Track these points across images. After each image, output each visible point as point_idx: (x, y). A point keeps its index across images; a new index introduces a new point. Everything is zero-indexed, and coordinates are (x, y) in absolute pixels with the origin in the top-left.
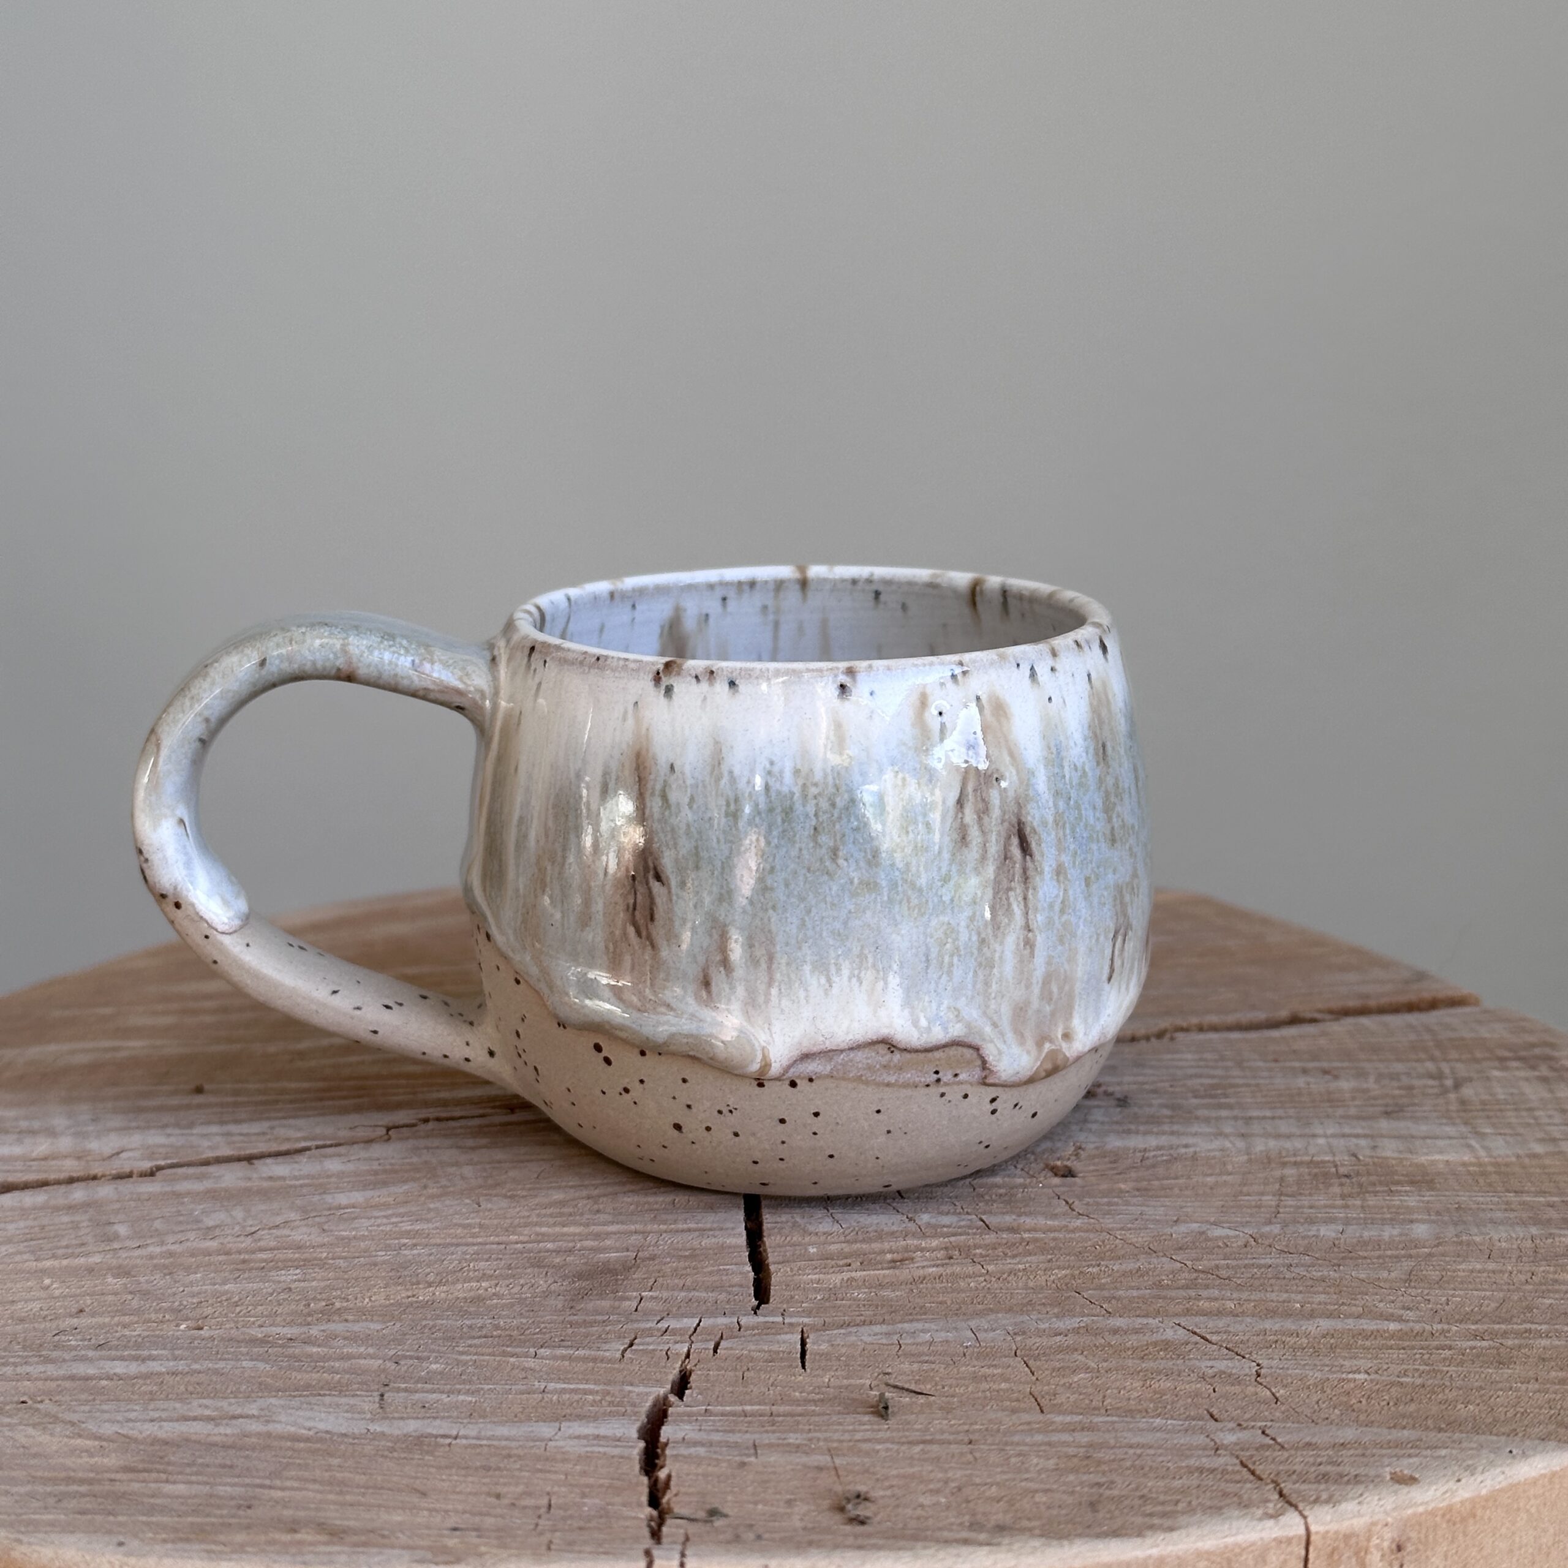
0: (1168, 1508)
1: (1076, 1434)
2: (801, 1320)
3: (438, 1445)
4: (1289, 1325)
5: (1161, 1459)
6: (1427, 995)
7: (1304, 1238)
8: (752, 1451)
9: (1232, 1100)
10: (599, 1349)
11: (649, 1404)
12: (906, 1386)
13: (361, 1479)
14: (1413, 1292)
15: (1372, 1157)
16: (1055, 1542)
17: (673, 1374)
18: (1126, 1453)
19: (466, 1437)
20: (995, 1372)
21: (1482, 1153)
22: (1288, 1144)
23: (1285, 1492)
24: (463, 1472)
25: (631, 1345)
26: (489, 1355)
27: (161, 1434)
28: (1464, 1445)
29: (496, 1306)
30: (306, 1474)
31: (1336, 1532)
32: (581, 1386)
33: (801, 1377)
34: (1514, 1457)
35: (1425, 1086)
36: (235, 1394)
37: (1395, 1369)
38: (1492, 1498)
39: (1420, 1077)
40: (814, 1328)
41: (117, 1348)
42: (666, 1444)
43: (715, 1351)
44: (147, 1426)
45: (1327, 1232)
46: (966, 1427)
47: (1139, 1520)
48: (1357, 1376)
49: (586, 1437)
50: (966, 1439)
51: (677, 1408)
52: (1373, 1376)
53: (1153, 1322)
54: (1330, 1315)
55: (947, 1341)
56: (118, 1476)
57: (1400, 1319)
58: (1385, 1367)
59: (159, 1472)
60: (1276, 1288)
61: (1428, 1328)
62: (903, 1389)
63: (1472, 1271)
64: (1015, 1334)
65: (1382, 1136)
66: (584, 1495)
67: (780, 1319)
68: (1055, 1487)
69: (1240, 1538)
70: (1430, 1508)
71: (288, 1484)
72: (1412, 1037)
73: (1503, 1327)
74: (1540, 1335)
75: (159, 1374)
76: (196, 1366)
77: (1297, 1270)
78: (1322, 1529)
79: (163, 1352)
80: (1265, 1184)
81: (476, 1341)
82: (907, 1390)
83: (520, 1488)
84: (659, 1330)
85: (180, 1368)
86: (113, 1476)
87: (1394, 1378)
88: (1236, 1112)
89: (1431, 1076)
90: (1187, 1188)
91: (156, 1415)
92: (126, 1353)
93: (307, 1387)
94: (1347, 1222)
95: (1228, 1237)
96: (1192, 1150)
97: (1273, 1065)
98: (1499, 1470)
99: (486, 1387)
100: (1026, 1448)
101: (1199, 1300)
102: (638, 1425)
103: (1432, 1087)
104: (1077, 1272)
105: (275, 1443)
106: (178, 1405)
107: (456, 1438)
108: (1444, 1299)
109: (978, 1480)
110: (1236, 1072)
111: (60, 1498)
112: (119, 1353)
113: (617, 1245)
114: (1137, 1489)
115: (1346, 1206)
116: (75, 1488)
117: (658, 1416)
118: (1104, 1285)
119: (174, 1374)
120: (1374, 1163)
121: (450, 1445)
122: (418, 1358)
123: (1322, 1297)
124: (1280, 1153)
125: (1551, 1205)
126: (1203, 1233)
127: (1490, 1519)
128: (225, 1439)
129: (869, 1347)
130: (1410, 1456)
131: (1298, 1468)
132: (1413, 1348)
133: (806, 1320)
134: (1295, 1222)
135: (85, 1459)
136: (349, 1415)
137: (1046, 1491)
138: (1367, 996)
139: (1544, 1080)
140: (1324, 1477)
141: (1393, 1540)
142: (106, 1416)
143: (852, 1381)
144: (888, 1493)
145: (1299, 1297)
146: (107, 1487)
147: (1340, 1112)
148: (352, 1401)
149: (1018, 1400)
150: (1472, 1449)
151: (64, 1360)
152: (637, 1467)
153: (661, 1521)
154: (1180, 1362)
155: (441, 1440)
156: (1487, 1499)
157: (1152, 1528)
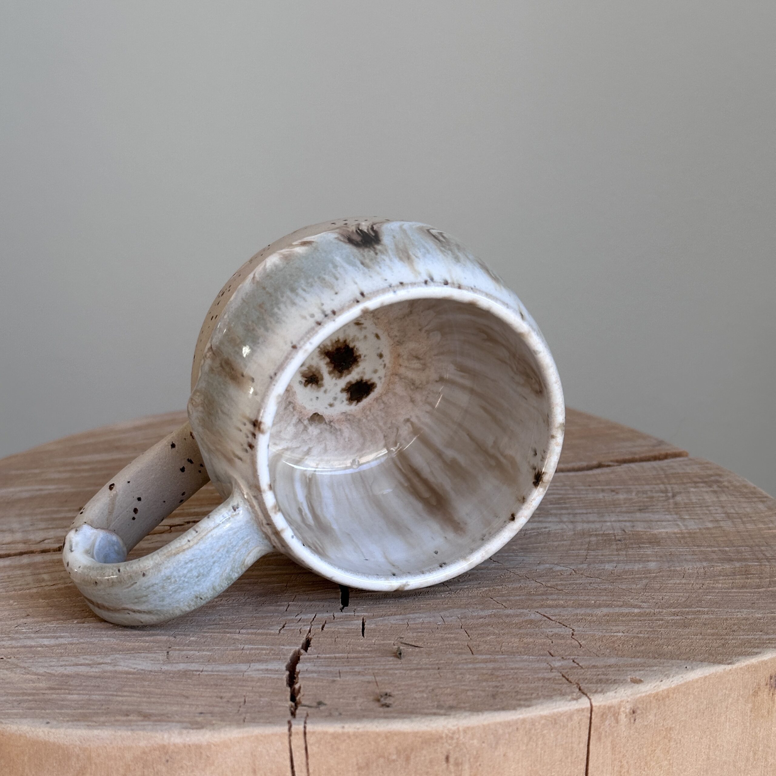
0: (528, 697)
1: (487, 664)
2: (362, 614)
3: (193, 675)
4: (588, 611)
5: (525, 674)
6: (663, 452)
7: (598, 570)
8: (338, 675)
9: (567, 505)
10: (268, 629)
11: (291, 654)
12: (410, 643)
13: (158, 691)
14: (647, 594)
15: (631, 531)
16: (475, 713)
17: (303, 640)
18: (510, 672)
19: (206, 671)
20: (452, 636)
21: (683, 528)
22: (593, 526)
23: (582, 688)
24: (205, 687)
25: (284, 627)
26: (218, 633)
27: (66, 672)
28: (665, 664)
29: (221, 610)
30: (133, 689)
31: (605, 706)
32: (260, 647)
33: (362, 640)
34: (687, 670)
35: (659, 496)
36: (100, 653)
37: (636, 630)
38: (677, 689)
39: (657, 492)
40: (369, 617)
41: (45, 632)
42: (299, 672)
43: (322, 629)
44: (60, 668)
45: (609, 567)
46: (437, 662)
47: (514, 702)
48: (618, 634)
49: (262, 670)
50: (437, 667)
51: (304, 656)
52: (625, 634)
53: (526, 611)
54: (608, 606)
55: (430, 622)
56: (46, 692)
57: (640, 607)
58: (631, 629)
59: (65, 689)
60: (583, 594)
61: (652, 611)
62: (409, 644)
63: (675, 584)
64: (461, 618)
65: (637, 521)
66: (260, 697)
67: (353, 614)
68: (476, 688)
69: (560, 710)
70: (648, 694)
71: (125, 694)
72: (655, 473)
73: (687, 609)
74: (704, 613)
75: (65, 644)
76: (82, 641)
77: (594, 585)
78: (598, 704)
79: (66, 634)
80: (582, 545)
81: (212, 627)
82: (411, 645)
83: (232, 694)
84: (296, 620)
85: (74, 641)
86: (44, 692)
87: (635, 635)
88: (570, 511)
89: (662, 492)
90: (545, 548)
91: (63, 663)
92: (49, 635)
93: (133, 649)
94: (618, 562)
95: (563, 570)
96: (547, 530)
97: (588, 488)
98: (680, 676)
99: (216, 648)
100: (464, 671)
101: (547, 600)
102: (286, 664)
103: (662, 497)
104: (492, 589)
105: (119, 676)
106: (73, 659)
107: (202, 671)
108: (661, 597)
109: (441, 686)
110: (570, 492)
111: (20, 702)
112: (46, 635)
113: (278, 580)
114: (514, 688)
115: (618, 555)
116: (26, 697)
117: (296, 659)
118: (504, 594)
119: (72, 644)
120: (633, 534)
121: (199, 675)
122: (185, 635)
123: (605, 598)
124: (589, 530)
125: (713, 552)
126: (551, 569)
127: (676, 698)
128: (95, 674)
129: (394, 626)
130: (640, 670)
131: (588, 677)
132: (645, 620)
133: (365, 614)
134: (594, 562)
135: (31, 685)
136: (153, 662)
137: (472, 690)
138: (635, 454)
139: (715, 492)
140: (600, 681)
141: (631, 709)
142: (40, 664)
143: (385, 642)
144: (400, 692)
145: (594, 598)
146: (41, 697)
147: (618, 510)
148: (154, 655)
149: (461, 649)
150: (668, 666)
151: (20, 639)
152: (285, 683)
153: (296, 707)
154: (537, 629)
155: (195, 673)
156: (674, 689)
157: (520, 706)
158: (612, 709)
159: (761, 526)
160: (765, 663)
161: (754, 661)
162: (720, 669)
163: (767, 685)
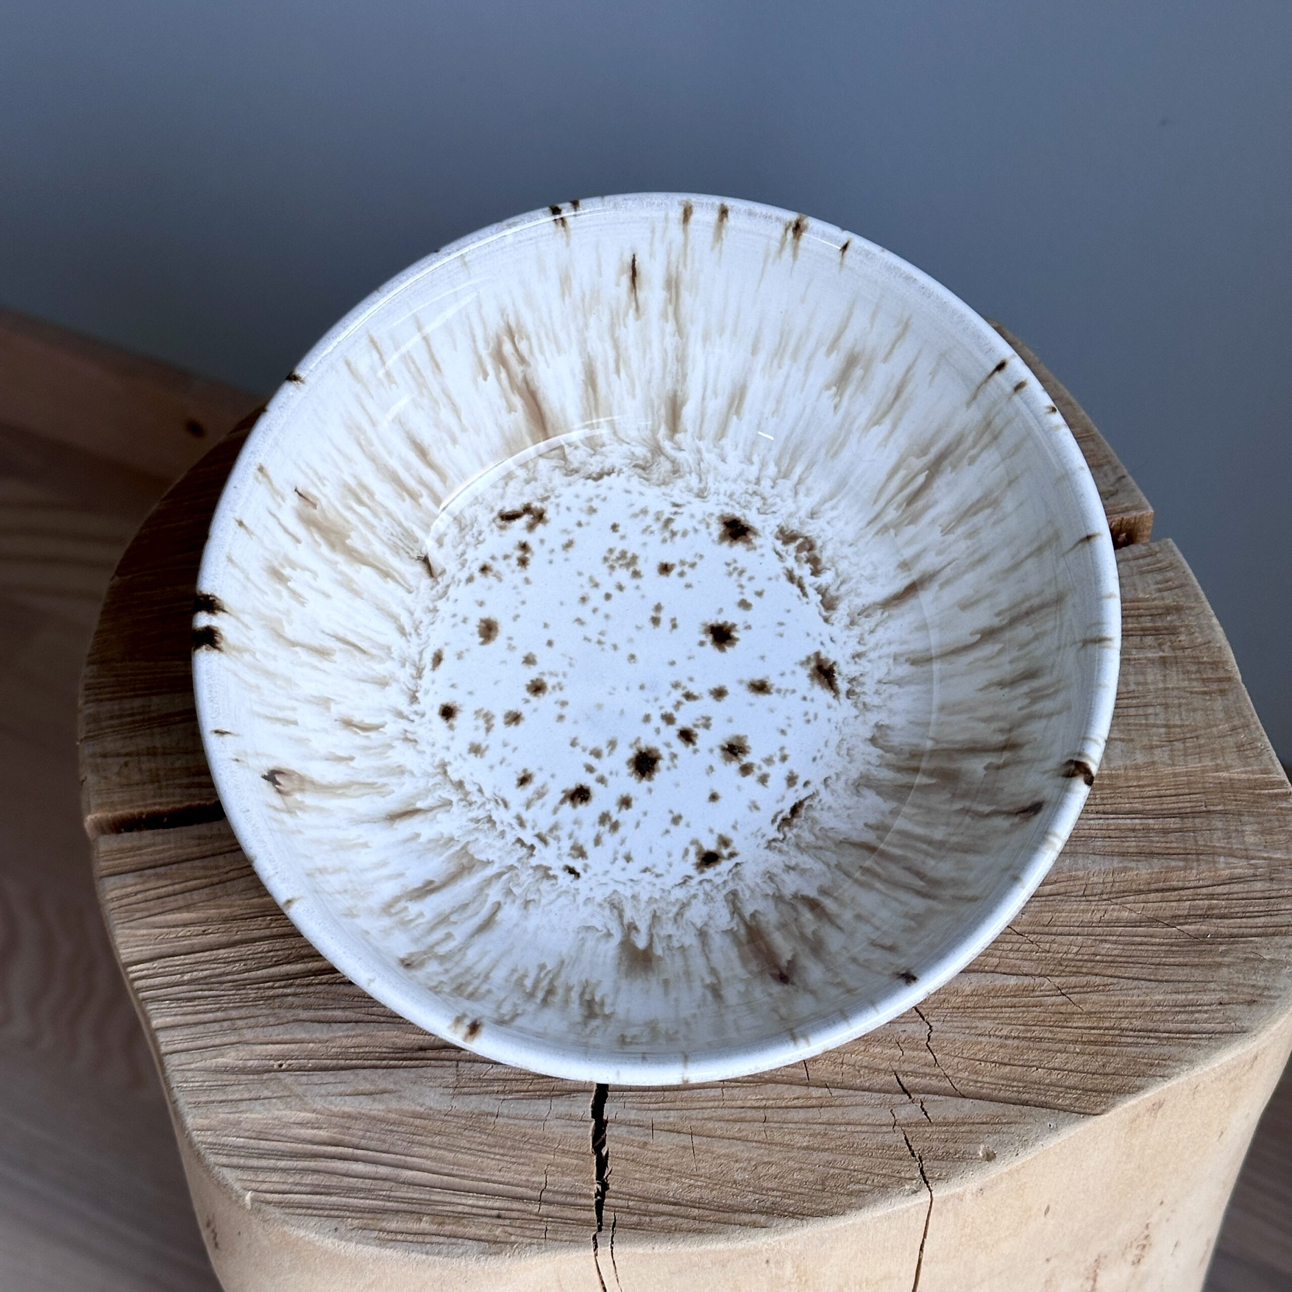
0: (861, 1187)
1: (822, 1111)
8: (651, 1130)
16: (799, 1223)
18: (846, 1130)
24: (502, 1152)
28: (1026, 1119)
31: (947, 1195)
34: (1051, 1131)
37: (1004, 1032)
42: (607, 1122)
44: (338, 1099)
46: (764, 1102)
48: (983, 1041)
52: (992, 1039)
58: (1001, 1026)
61: (1032, 981)
63: (1071, 911)
68: (805, 1165)
69: (895, 1209)
70: (999, 1174)
74: (1094, 988)
78: (939, 1195)
87: (1003, 1041)
98: (1040, 1143)
100: (794, 1126)
102: (592, 1100)
105: (405, 1119)
107: (497, 1115)
108: (1048, 945)
109: (766, 1160)
112: (316, 1014)
116: (308, 1163)
121: (494, 1123)
128: (379, 1114)
130: (995, 1132)
131: (934, 1144)
132: (1019, 1007)
135: (310, 1132)
139: (1164, 662)
141: (978, 1189)
142: (316, 1089)
148: (442, 1073)
150: (1029, 1123)
152: (591, 1146)
155: (489, 1118)
156: (1032, 1159)
157: (850, 1207)
158: (957, 1195)
159: (1208, 763)
160: (1146, 1099)
161: (1133, 1102)
163: (1148, 1110)
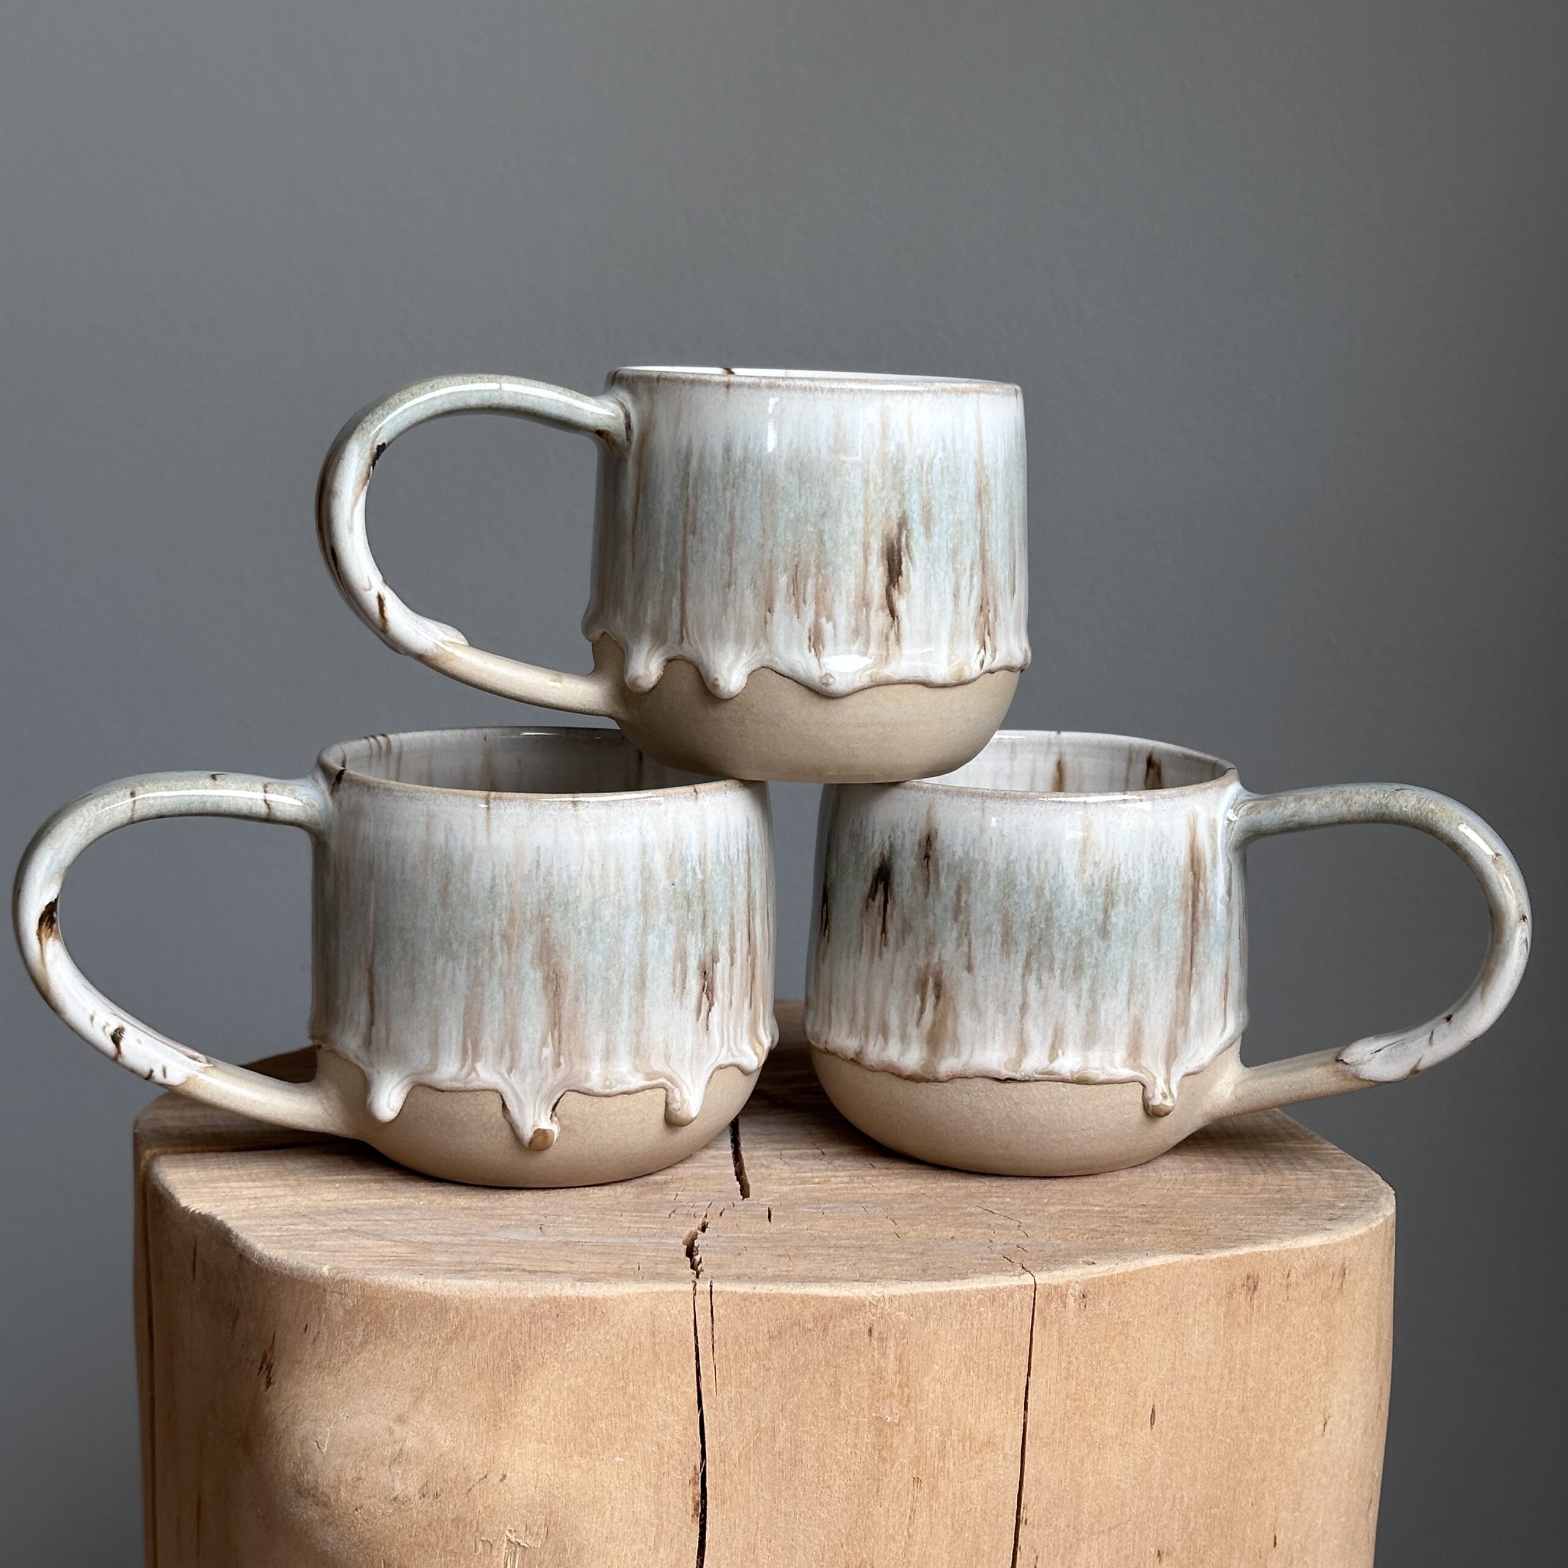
0: (963, 1272)
2: (767, 1203)
10: (656, 1213)
11: (687, 1234)
17: (698, 1224)
23: (1025, 1267)
25: (674, 1212)
28: (1123, 1253)
31: (1050, 1285)
33: (768, 1225)
34: (1148, 1256)
38: (1136, 1273)
40: (775, 1206)
42: (698, 1247)
43: (721, 1214)
47: (948, 1275)
61: (1116, 1209)
66: (657, 1264)
67: (755, 1203)
68: (904, 1264)
69: (1000, 1284)
70: (1100, 1275)
78: (1042, 1282)
83: (622, 1261)
84: (688, 1206)
98: (1139, 1260)
99: (597, 1226)
102: (682, 1240)
109: (864, 1261)
117: (692, 1238)
127: (1133, 1285)
130: (1094, 1256)
131: (1033, 1258)
132: (1106, 1217)
133: (770, 1203)
136: (526, 1235)
140: (1047, 1262)
141: (1081, 1291)
148: (526, 1230)
150: (1127, 1254)
152: (684, 1254)
153: (698, 1274)
154: (977, 1221)
156: (1132, 1274)
157: (954, 1278)
158: (1059, 1289)
160: (1240, 1258)
161: (1227, 1253)
162: (1187, 1258)
163: (1243, 1285)
